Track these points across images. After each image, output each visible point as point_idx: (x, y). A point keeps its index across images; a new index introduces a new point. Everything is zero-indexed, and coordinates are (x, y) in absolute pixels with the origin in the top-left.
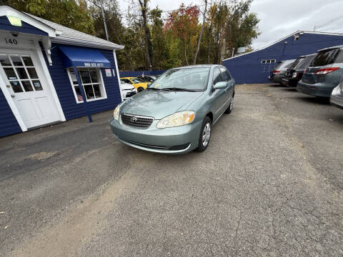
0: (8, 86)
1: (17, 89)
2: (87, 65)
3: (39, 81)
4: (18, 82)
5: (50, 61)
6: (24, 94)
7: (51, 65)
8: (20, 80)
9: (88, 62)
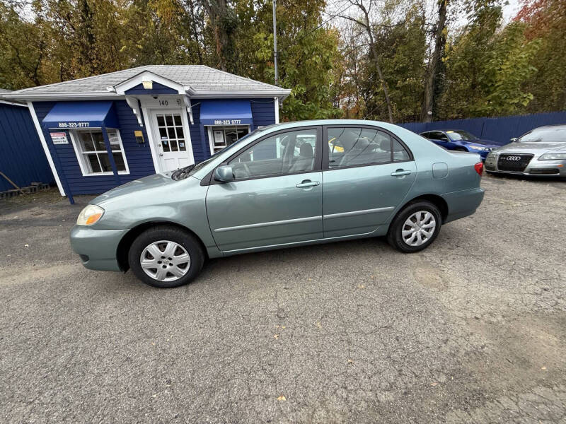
0: (160, 146)
1: (166, 148)
2: (218, 123)
3: (183, 141)
4: (167, 142)
5: (192, 120)
6: (171, 154)
7: (193, 124)
8: (169, 140)
9: (217, 120)
